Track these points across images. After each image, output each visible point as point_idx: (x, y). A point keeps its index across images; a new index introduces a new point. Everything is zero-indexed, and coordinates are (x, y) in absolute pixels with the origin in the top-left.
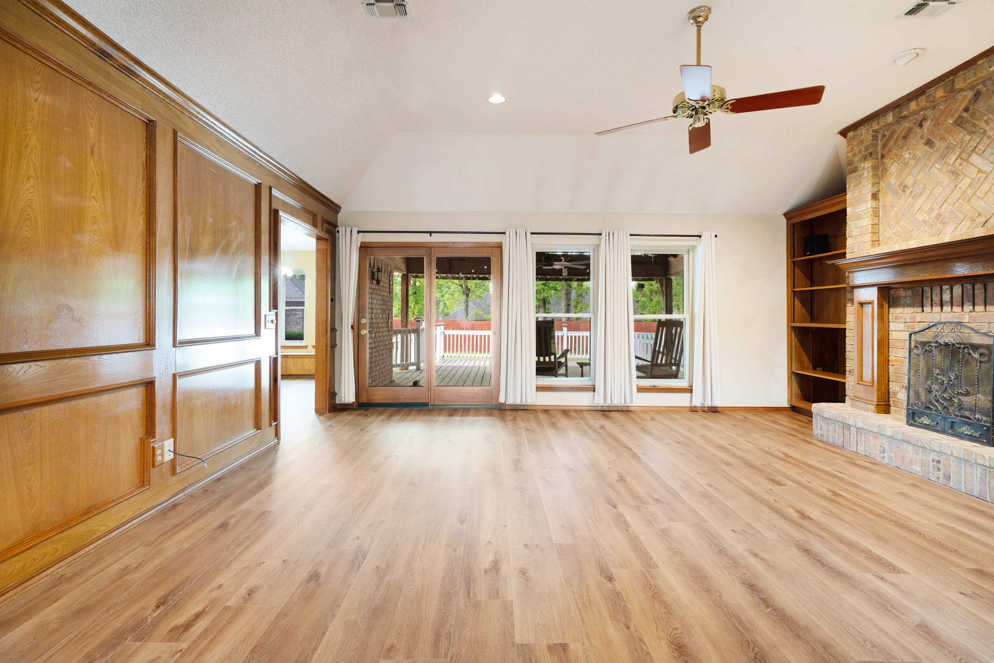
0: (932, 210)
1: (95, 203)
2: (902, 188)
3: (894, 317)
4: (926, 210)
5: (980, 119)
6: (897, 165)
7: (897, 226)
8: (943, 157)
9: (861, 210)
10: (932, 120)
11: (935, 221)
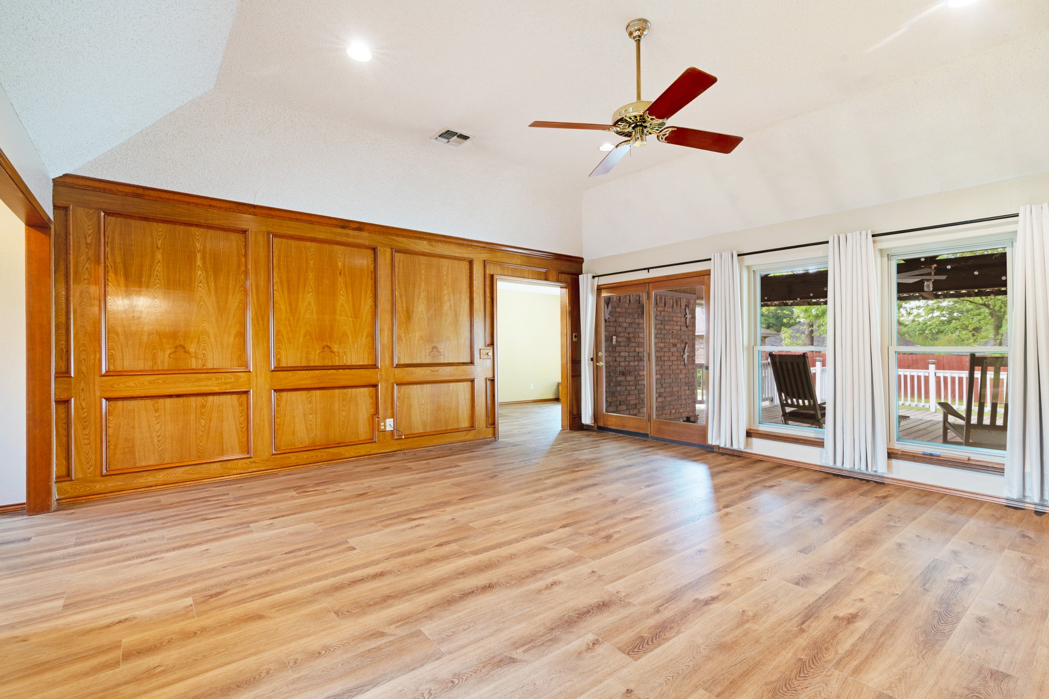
1: (342, 297)
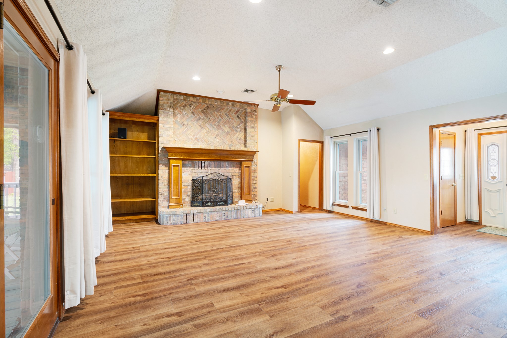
0: (194, 136)
2: (182, 124)
3: (184, 171)
4: (192, 135)
5: (209, 114)
6: (180, 115)
7: (180, 137)
8: (198, 120)
9: (167, 127)
10: (194, 106)
11: (195, 140)
